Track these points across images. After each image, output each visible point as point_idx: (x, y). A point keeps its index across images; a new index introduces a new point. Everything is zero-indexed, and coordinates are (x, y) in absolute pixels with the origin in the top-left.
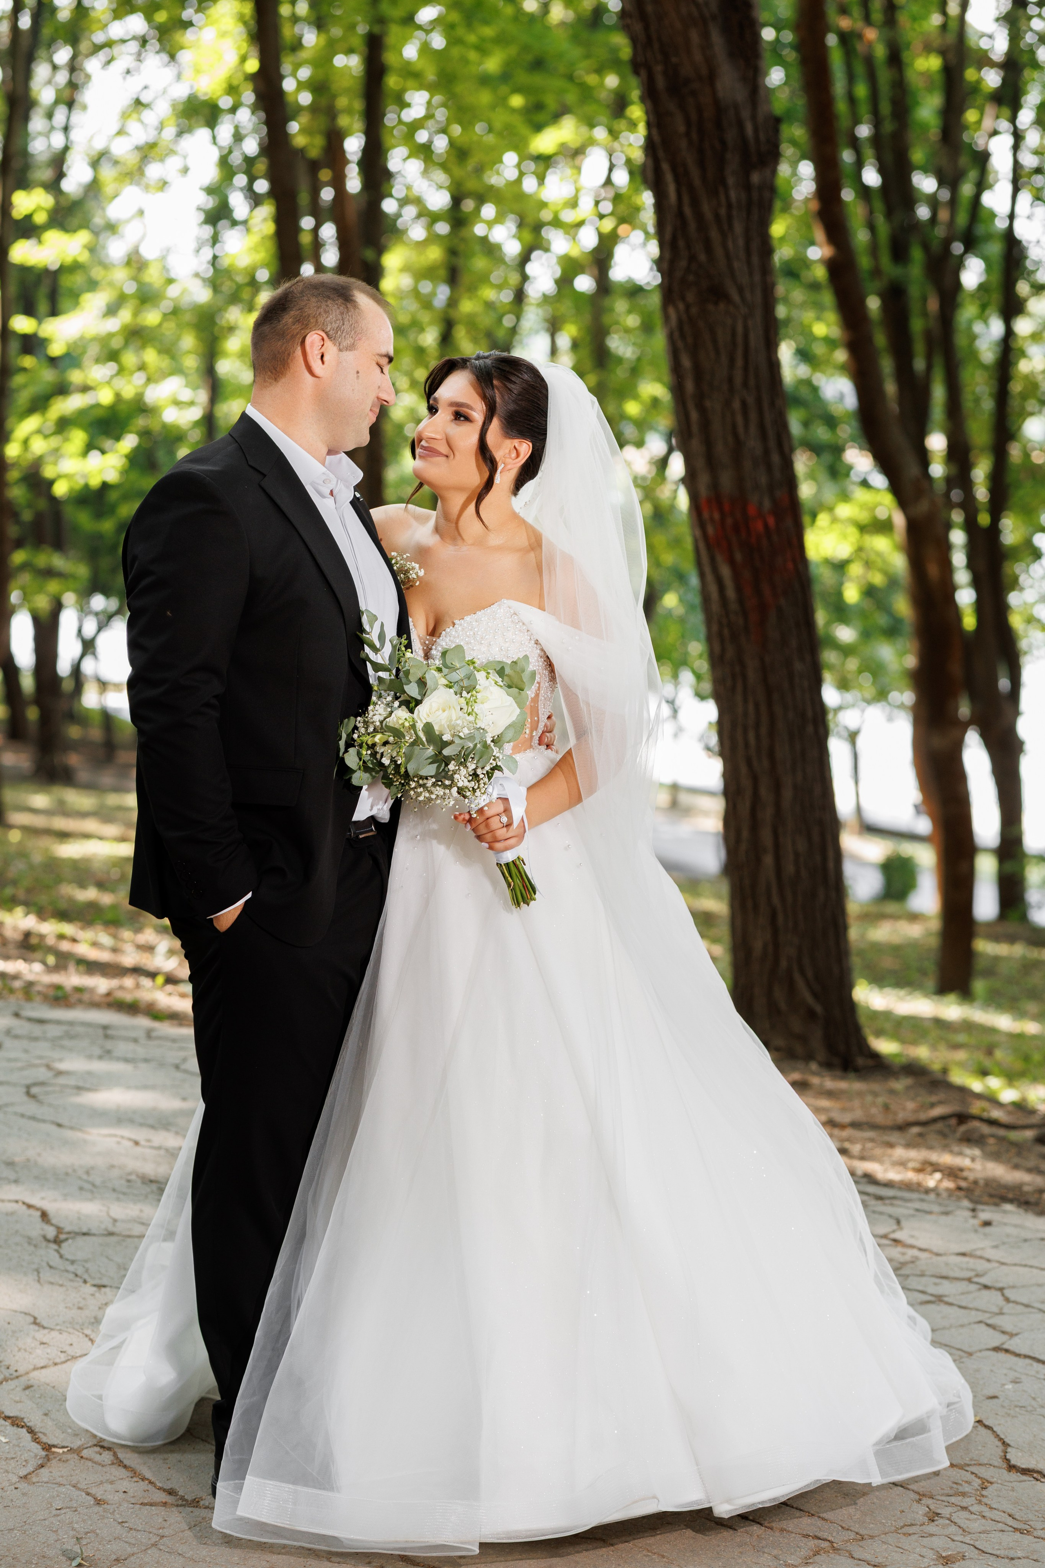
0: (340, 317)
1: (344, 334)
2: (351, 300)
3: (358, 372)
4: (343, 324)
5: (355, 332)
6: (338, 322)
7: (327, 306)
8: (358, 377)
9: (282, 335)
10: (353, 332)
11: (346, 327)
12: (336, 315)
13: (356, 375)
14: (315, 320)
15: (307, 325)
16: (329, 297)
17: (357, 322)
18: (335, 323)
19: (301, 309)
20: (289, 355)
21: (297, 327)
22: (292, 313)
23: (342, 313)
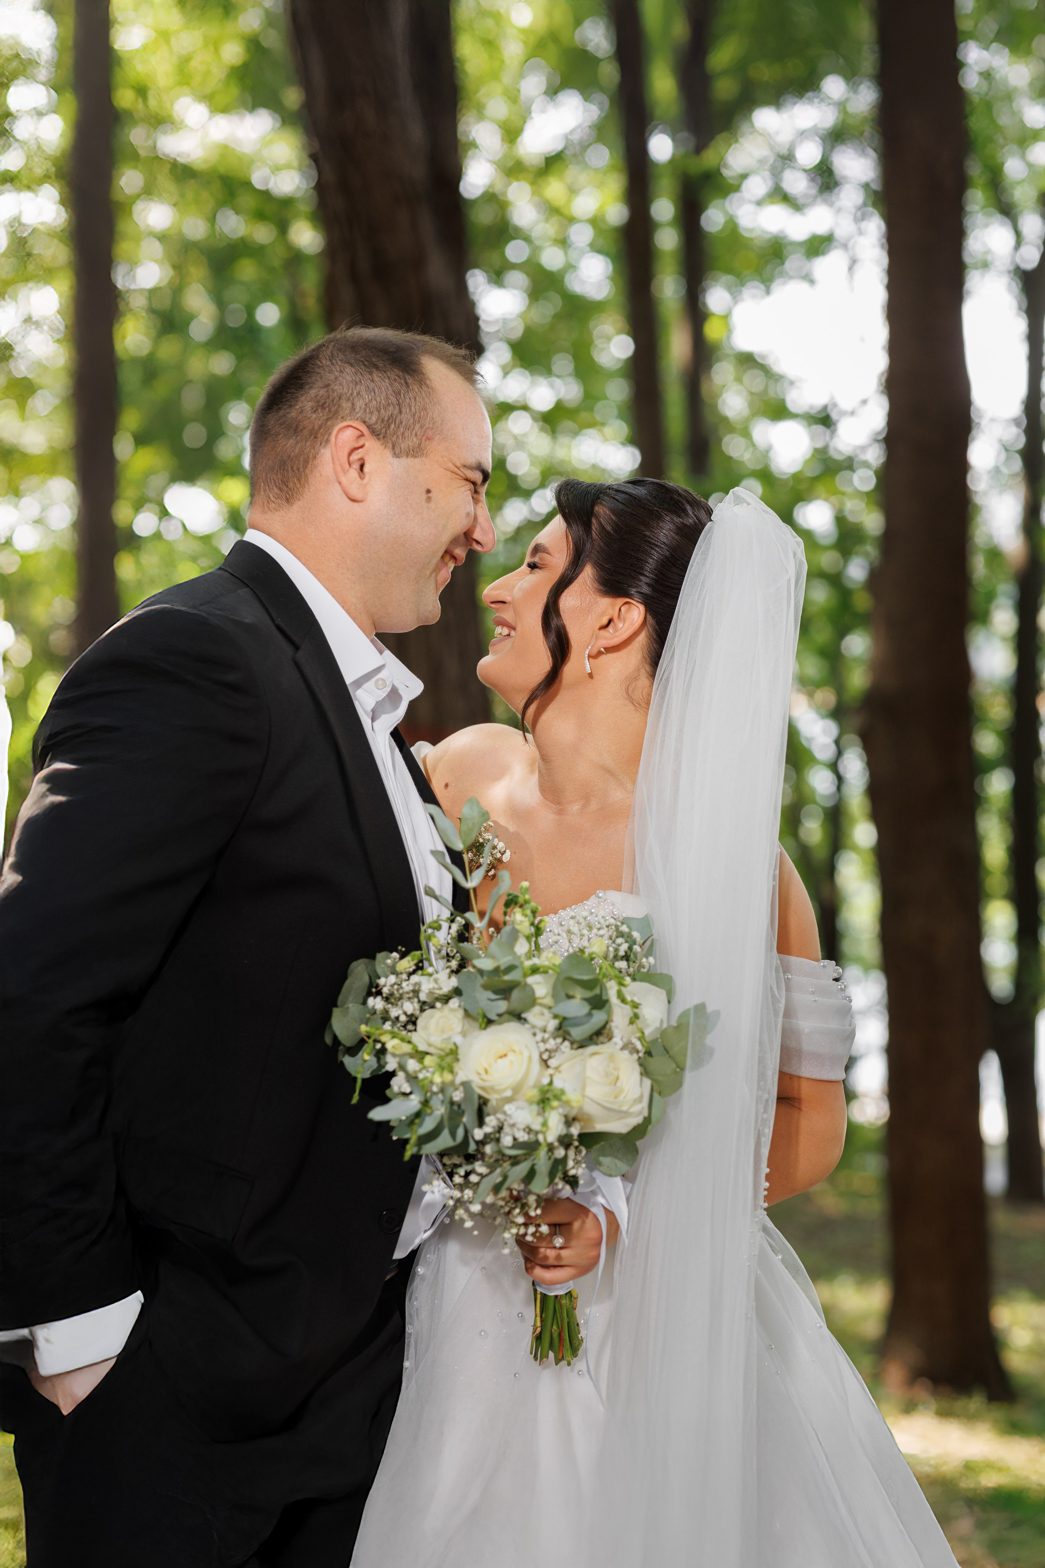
0: (393, 399)
1: (402, 430)
2: (414, 371)
3: (428, 491)
4: (400, 412)
5: (421, 427)
6: (391, 408)
7: (373, 381)
8: (429, 499)
9: (295, 429)
10: (417, 427)
11: (406, 417)
12: (387, 398)
13: (424, 496)
14: (349, 405)
15: (336, 412)
16: (377, 367)
17: (425, 409)
18: (385, 409)
19: (328, 386)
20: (306, 462)
21: (322, 415)
22: (313, 392)
23: (397, 394)
